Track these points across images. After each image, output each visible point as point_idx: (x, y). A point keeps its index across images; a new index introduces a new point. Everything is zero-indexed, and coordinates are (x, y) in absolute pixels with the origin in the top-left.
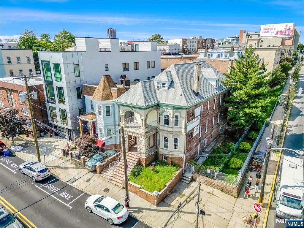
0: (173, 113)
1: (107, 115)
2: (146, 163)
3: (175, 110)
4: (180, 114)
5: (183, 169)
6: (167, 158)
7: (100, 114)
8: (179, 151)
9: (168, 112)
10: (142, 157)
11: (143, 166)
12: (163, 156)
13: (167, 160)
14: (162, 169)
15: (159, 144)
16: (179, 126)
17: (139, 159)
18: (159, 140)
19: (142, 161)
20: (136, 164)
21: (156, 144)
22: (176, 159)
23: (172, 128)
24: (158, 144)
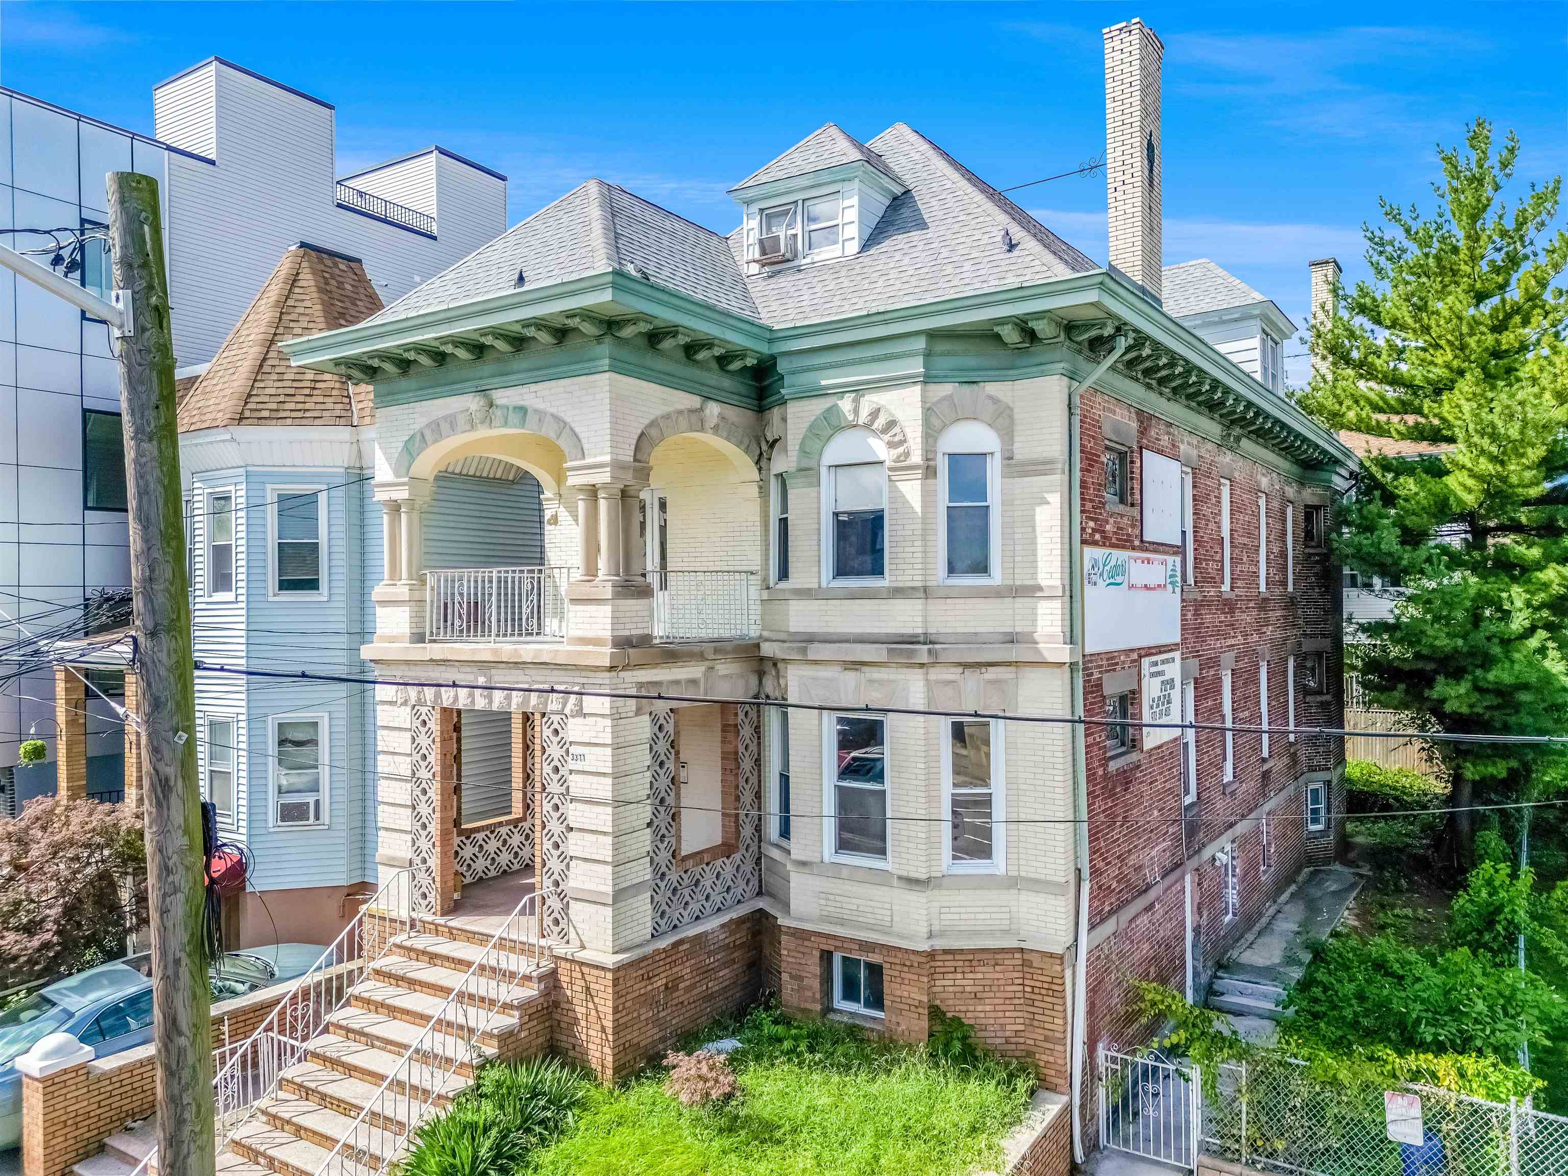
0: (926, 423)
1: (285, 585)
2: (633, 1035)
3: (945, 389)
4: (1007, 434)
5: (1070, 1105)
6: (875, 971)
7: (222, 581)
8: (1013, 883)
9: (875, 414)
10: (582, 956)
11: (588, 1074)
12: (826, 957)
13: (877, 1001)
14: (824, 1101)
15: (785, 832)
16: (997, 576)
17: (551, 980)
18: (785, 779)
19: (580, 1010)
20: (505, 1038)
21: (758, 829)
22: (985, 973)
23: (926, 592)
24: (773, 828)
